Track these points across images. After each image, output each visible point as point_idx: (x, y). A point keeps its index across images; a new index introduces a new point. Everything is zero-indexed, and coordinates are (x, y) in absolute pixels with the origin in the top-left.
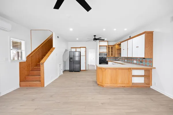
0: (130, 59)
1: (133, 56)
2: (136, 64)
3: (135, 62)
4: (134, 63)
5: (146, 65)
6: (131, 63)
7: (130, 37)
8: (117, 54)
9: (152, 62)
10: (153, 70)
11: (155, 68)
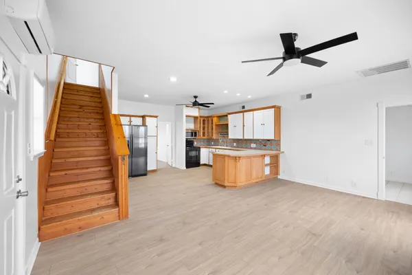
0: (245, 142)
1: (255, 138)
2: (255, 149)
3: (253, 145)
4: (251, 148)
5: (271, 150)
6: (247, 148)
7: (243, 107)
8: (216, 133)
9: (280, 145)
10: (281, 155)
11: (283, 152)
